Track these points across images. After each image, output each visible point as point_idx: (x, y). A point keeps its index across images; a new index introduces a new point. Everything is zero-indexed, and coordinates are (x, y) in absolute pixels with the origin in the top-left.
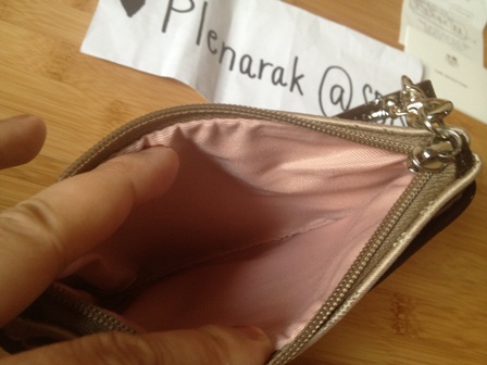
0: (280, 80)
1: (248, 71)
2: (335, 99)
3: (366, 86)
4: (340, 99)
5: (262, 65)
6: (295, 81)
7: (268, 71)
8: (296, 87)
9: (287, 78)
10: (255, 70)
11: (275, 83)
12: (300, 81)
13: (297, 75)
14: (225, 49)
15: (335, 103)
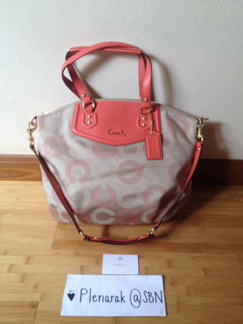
0: (118, 300)
1: (108, 301)
2: (136, 299)
3: (145, 291)
4: (137, 299)
5: (112, 297)
6: (122, 299)
7: (114, 298)
8: (123, 301)
9: (120, 299)
10: (110, 300)
11: (116, 302)
12: (124, 299)
13: (122, 296)
14: (100, 297)
15: (136, 301)
